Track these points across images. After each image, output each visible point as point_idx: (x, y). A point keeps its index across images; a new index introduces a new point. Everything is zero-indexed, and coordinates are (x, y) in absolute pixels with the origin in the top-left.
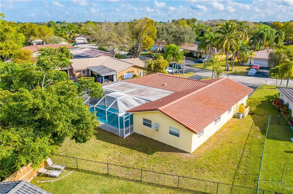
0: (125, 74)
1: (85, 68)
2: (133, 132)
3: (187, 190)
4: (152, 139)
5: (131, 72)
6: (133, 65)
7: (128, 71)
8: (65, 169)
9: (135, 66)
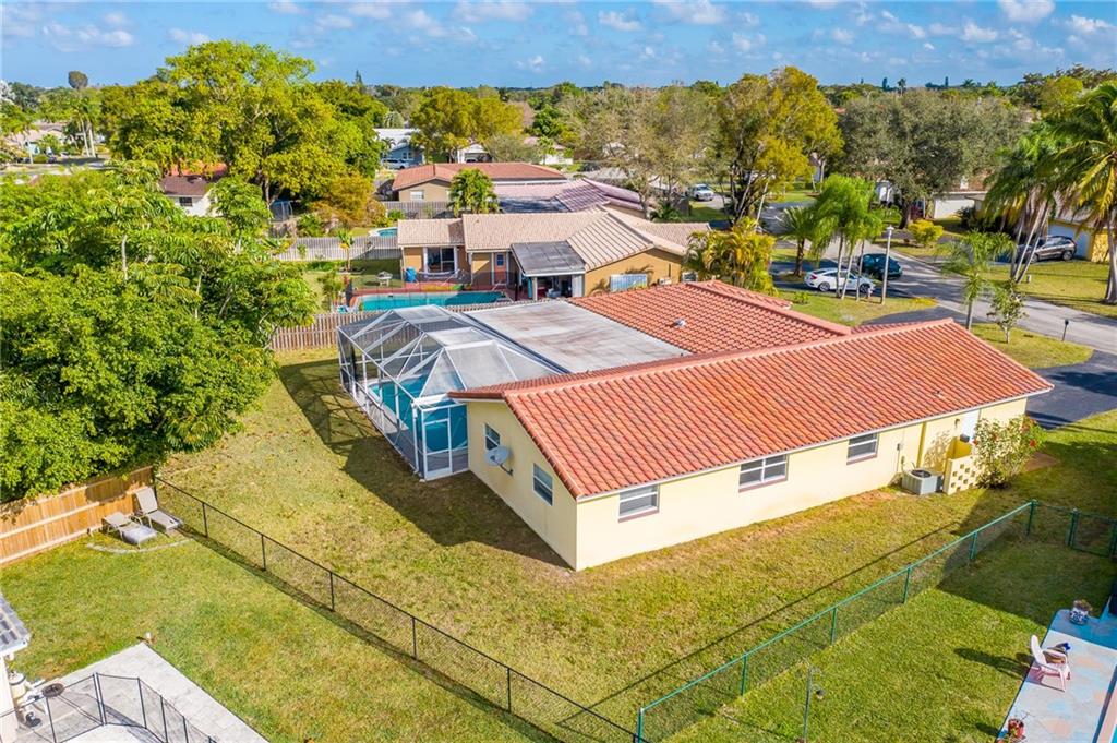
0: (615, 277)
1: (502, 245)
2: (464, 470)
3: (434, 671)
4: (500, 500)
5: (641, 272)
6: (651, 246)
7: (628, 265)
8: (179, 528)
9: (658, 252)
